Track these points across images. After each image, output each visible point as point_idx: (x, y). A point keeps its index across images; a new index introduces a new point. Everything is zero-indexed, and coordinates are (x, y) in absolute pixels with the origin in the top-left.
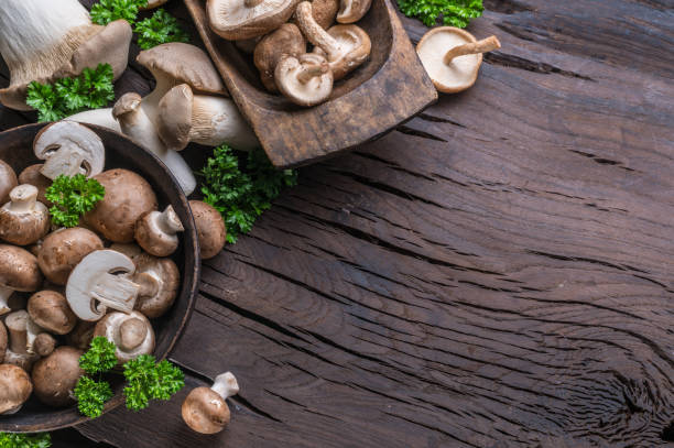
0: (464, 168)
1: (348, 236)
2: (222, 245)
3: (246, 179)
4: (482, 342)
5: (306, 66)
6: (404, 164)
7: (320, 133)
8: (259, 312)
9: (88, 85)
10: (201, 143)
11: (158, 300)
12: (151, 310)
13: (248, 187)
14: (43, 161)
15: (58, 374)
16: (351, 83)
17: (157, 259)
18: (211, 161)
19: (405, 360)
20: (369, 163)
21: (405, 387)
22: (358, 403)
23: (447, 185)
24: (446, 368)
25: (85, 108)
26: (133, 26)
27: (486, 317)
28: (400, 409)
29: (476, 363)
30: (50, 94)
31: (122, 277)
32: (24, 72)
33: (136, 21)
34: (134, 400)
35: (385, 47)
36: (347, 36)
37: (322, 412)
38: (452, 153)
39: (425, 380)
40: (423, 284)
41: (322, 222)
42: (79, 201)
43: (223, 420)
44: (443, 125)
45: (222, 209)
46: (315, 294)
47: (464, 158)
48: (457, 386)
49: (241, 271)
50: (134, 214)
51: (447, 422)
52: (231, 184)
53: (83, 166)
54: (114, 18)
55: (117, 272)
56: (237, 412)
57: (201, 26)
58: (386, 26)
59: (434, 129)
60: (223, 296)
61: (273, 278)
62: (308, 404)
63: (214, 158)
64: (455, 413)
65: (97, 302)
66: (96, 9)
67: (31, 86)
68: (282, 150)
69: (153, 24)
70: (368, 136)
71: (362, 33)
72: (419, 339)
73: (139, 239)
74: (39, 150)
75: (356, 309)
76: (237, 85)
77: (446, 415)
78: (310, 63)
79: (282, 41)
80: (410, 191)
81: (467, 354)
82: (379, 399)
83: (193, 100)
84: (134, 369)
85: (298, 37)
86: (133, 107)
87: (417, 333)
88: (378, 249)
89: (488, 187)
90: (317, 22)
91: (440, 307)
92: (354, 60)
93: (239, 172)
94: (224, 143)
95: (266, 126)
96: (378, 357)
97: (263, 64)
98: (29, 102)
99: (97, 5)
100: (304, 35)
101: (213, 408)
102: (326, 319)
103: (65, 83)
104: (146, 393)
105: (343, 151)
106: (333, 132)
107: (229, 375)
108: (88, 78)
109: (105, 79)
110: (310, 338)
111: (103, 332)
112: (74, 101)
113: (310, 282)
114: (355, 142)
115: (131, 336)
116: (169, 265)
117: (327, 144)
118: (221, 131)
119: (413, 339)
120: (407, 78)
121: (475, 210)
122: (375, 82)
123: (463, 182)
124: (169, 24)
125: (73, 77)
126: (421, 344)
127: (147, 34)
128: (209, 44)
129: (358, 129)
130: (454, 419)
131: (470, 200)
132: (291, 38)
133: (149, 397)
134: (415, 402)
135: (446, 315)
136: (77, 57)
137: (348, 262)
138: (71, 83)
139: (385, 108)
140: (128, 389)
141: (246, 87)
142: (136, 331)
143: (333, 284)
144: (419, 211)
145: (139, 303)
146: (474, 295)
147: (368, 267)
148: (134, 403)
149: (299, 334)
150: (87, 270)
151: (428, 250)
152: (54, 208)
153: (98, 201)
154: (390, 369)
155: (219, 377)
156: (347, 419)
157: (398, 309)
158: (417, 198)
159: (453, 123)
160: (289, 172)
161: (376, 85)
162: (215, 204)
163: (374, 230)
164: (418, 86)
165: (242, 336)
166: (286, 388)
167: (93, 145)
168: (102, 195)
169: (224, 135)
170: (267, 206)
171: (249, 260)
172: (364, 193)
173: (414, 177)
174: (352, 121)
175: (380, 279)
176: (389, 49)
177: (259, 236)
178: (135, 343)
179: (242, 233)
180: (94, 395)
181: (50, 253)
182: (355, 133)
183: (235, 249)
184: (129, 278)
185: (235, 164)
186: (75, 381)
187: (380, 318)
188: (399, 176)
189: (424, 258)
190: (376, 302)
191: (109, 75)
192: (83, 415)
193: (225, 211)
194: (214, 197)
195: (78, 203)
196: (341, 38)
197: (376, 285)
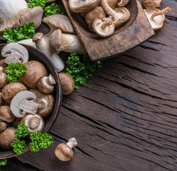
0: (166, 61)
1: (121, 87)
2: (73, 90)
3: (83, 65)
4: (171, 128)
5: (104, 22)
6: (143, 60)
7: (109, 48)
8: (86, 115)
9: (26, 30)
10: (66, 51)
11: (46, 110)
12: (43, 114)
13: (83, 68)
14: (5, 58)
15: (7, 137)
16: (122, 29)
17: (45, 94)
18: (69, 58)
19: (141, 134)
20: (130, 59)
21: (140, 145)
22: (123, 151)
23: (159, 68)
24: (157, 138)
25: (25, 39)
26: (44, 9)
27: (173, 118)
28: (139, 153)
29: (168, 136)
30: (11, 33)
31: (32, 101)
32: (4, 25)
33: (45, 7)
34: (34, 148)
35: (135, 15)
36: (121, 11)
37: (109, 154)
38: (162, 55)
39: (148, 143)
40: (149, 106)
41: (111, 81)
42: (17, 72)
43: (70, 156)
44: (158, 45)
45: (74, 76)
46: (108, 109)
47: (166, 57)
48: (161, 145)
49: (80, 99)
50: (37, 78)
51: (156, 159)
52: (77, 67)
53: (20, 59)
54: (36, 5)
55: (30, 99)
56: (76, 153)
57: (67, 8)
58: (136, 7)
59: (155, 46)
60: (73, 109)
61: (92, 102)
62: (103, 150)
63: (70, 57)
64: (160, 156)
65: (22, 111)
66: (30, 2)
67: (5, 31)
68: (95, 54)
69: (51, 8)
70: (127, 49)
71: (127, 10)
72: (147, 127)
73: (38, 87)
74: (3, 54)
75: (123, 114)
76: (79, 29)
77: (156, 156)
78: (106, 21)
79: (96, 13)
80: (145, 70)
81: (165, 133)
82: (131, 149)
83: (61, 35)
84: (34, 137)
85: (102, 11)
86: (39, 38)
87: (146, 124)
88: (132, 92)
89: (175, 68)
90: (110, 6)
91: (155, 115)
92: (123, 20)
93: (80, 62)
94: (74, 52)
95: (89, 45)
96: (130, 133)
97: (89, 22)
98: (4, 36)
99: (30, 1)
100: (105, 11)
101: (66, 151)
102: (111, 118)
103: (17, 29)
104: (38, 145)
105: (118, 54)
106: (114, 47)
107: (73, 139)
108: (25, 27)
109: (32, 28)
110: (105, 125)
111: (24, 122)
112: (20, 36)
113: (106, 104)
114: (122, 51)
115: (34, 124)
116: (50, 97)
117: (112, 52)
118: (73, 47)
119: (145, 127)
120: (143, 27)
121: (169, 77)
122: (131, 28)
123: (166, 67)
124: (57, 8)
125: (20, 27)
126: (147, 128)
127: (48, 11)
128: (69, 15)
129: (123, 46)
130: (159, 158)
131: (168, 74)
132: (99, 12)
133: (39, 147)
134: (144, 151)
135: (157, 118)
136: (21, 20)
137: (120, 97)
138: (19, 29)
139: (134, 38)
140: (31, 144)
141: (83, 30)
142: (36, 122)
143: (114, 105)
144: (148, 77)
145: (38, 111)
146: (168, 110)
147: (128, 99)
148: (34, 149)
149: (101, 124)
150: (18, 98)
151: (151, 92)
152: (8, 75)
153: (24, 73)
154: (135, 138)
155: (70, 139)
156: (117, 157)
157: (139, 115)
158: (147, 72)
159: (162, 44)
160: (99, 62)
161: (131, 29)
162: (71, 74)
163: (131, 85)
164: (147, 30)
165: (80, 124)
166: (95, 144)
167: (24, 52)
168: (26, 70)
169: (74, 49)
170: (91, 75)
171: (83, 95)
172: (128, 71)
173: (146, 65)
174: (121, 43)
175: (132, 103)
176: (136, 16)
177: (88, 87)
178: (35, 126)
179: (81, 85)
180: (19, 146)
181: (5, 92)
182: (122, 48)
183: (78, 91)
184: (34, 101)
185: (78, 59)
186: (13, 140)
187: (132, 118)
188: (141, 64)
189: (149, 95)
190: (131, 112)
191: (34, 26)
192: (15, 153)
193: (75, 77)
194: (71, 72)
195: (17, 73)
196: (119, 12)
197: (131, 105)
